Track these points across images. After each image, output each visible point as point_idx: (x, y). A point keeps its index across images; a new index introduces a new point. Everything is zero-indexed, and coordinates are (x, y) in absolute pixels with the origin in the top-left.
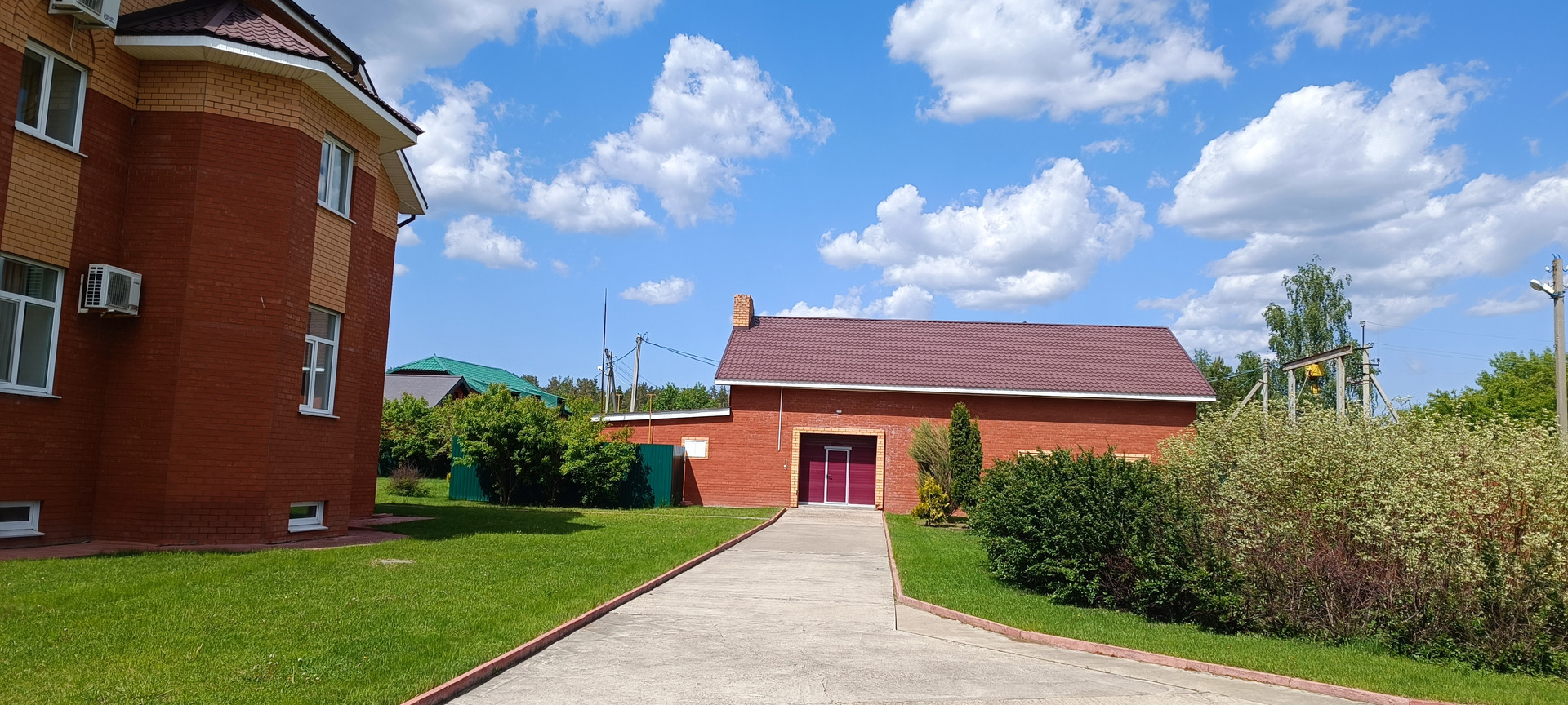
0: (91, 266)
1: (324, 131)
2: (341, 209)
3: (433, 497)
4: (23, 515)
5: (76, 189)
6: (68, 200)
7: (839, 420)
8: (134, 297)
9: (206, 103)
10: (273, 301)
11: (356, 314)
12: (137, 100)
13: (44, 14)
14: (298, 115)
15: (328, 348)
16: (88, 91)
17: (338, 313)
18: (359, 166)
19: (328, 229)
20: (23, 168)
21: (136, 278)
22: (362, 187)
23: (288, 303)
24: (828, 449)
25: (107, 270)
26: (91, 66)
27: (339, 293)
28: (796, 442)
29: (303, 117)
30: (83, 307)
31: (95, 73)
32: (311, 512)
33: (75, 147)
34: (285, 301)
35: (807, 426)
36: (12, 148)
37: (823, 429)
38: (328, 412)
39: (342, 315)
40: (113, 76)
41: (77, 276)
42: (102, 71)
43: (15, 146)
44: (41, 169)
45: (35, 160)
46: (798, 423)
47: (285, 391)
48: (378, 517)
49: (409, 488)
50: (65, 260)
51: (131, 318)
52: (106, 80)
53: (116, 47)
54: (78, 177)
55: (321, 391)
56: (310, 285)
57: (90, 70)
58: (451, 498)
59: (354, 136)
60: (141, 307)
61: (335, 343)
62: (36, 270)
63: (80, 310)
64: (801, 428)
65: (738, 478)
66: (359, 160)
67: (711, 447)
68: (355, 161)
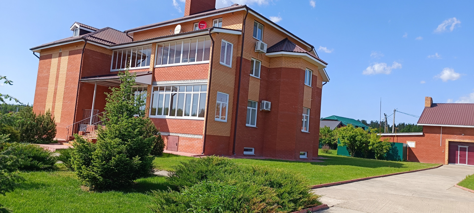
0: (262, 101)
1: (306, 68)
2: (309, 85)
3: (333, 154)
4: (251, 150)
5: (259, 86)
6: (258, 88)
7: (463, 137)
8: (269, 107)
9: (283, 65)
10: (296, 107)
11: (313, 109)
12: (269, 66)
13: (254, 52)
14: (300, 65)
15: (307, 117)
16: (261, 66)
17: (309, 108)
18: (313, 74)
19: (307, 90)
20: (251, 82)
21: (270, 103)
22: (314, 79)
23: (299, 107)
24: (459, 146)
25: (265, 102)
26: (262, 61)
27: (310, 104)
28: (447, 144)
29: (302, 66)
30: (261, 109)
31: (262, 62)
32: (304, 154)
33: (259, 78)
34: (298, 107)
35: (451, 139)
36: (249, 79)
37: (457, 140)
38: (307, 131)
39: (310, 109)
40: (265, 62)
41: (260, 102)
42: (264, 61)
43: (250, 79)
44: (254, 83)
45: (253, 81)
46: (448, 138)
47: (299, 127)
48: (319, 158)
49: (327, 151)
50: (258, 100)
51: (269, 111)
52: (264, 63)
53: (266, 56)
54: (260, 83)
55: (306, 126)
56: (303, 103)
57: (261, 61)
58: (337, 155)
59: (312, 67)
60: (271, 109)
61: (309, 116)
62: (253, 102)
63: (260, 110)
64: (449, 139)
65: (426, 154)
66: (313, 73)
67: (416, 144)
68: (312, 73)
